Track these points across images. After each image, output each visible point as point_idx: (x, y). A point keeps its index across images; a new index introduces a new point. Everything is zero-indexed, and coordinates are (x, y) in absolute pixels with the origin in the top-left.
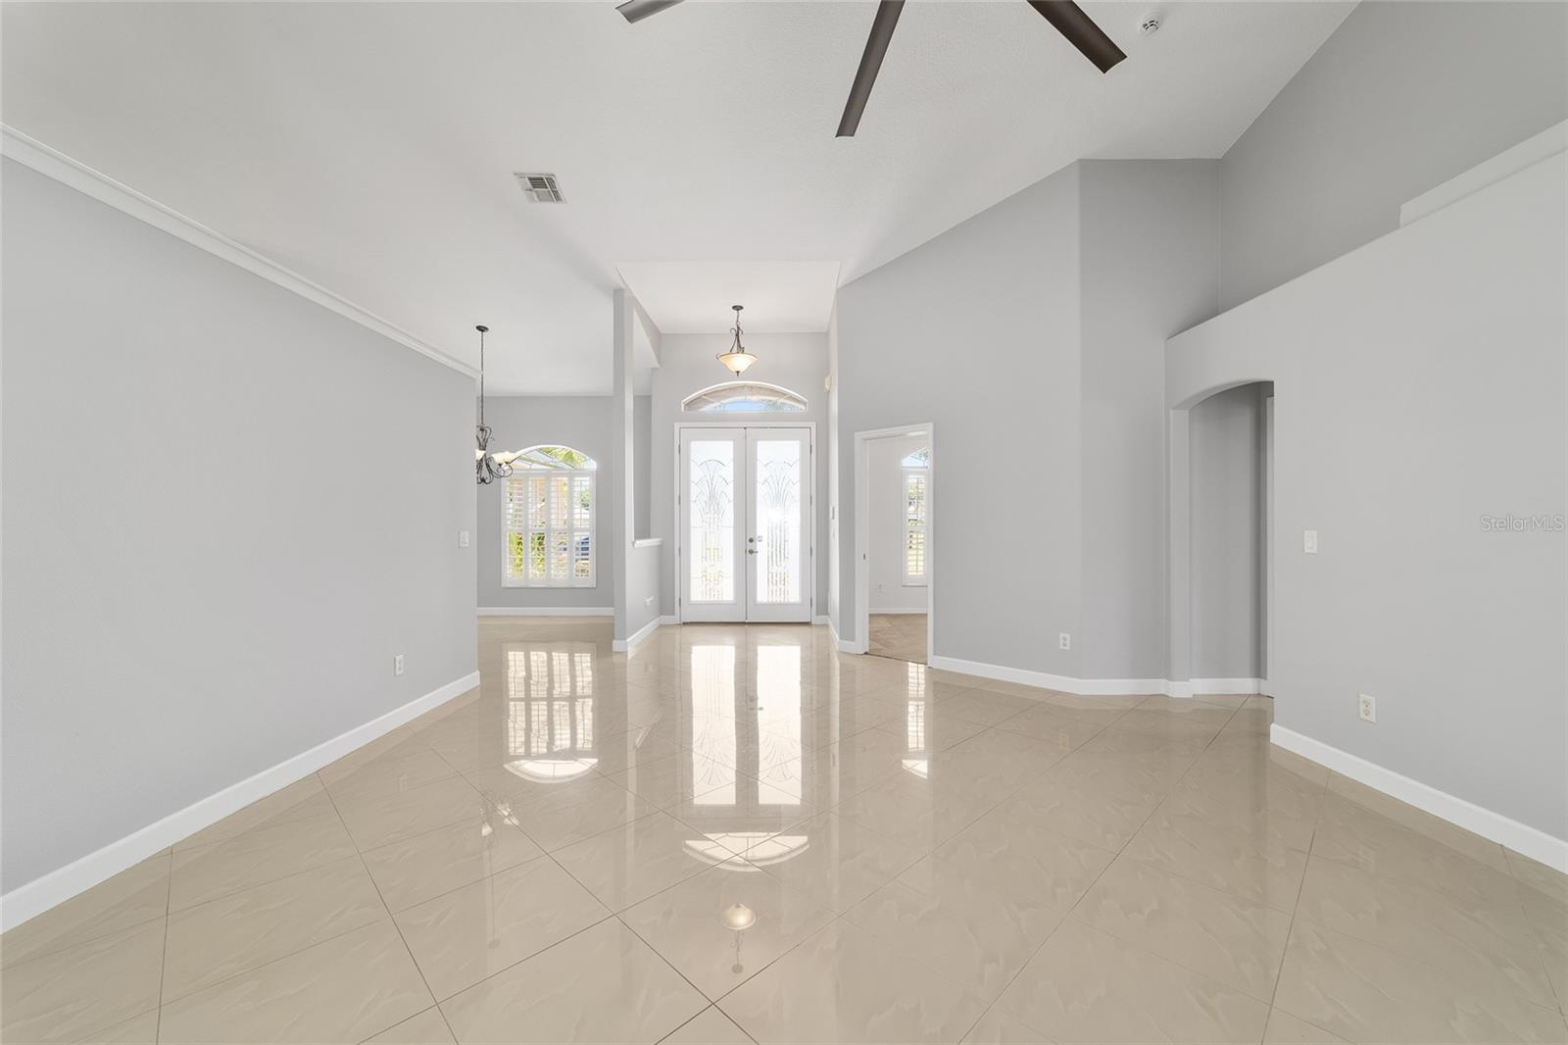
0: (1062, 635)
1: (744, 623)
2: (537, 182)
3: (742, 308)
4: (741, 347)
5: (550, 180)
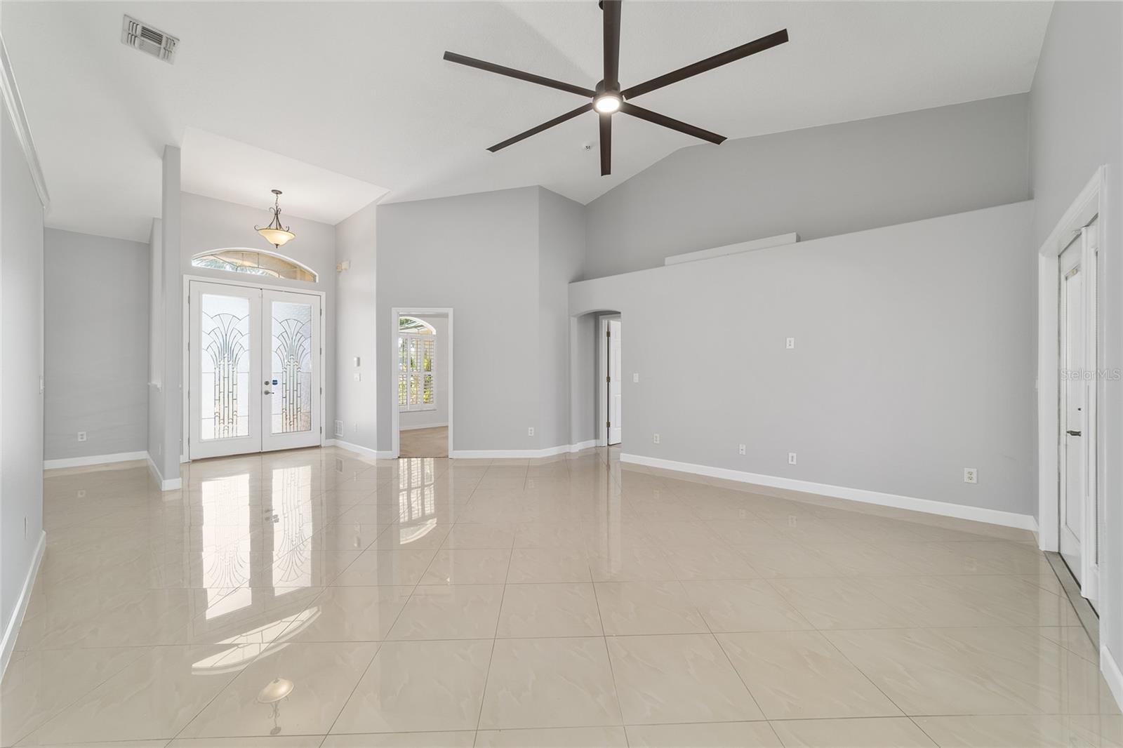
0: (530, 429)
1: (260, 453)
3: (281, 193)
4: (280, 225)
5: (172, 41)
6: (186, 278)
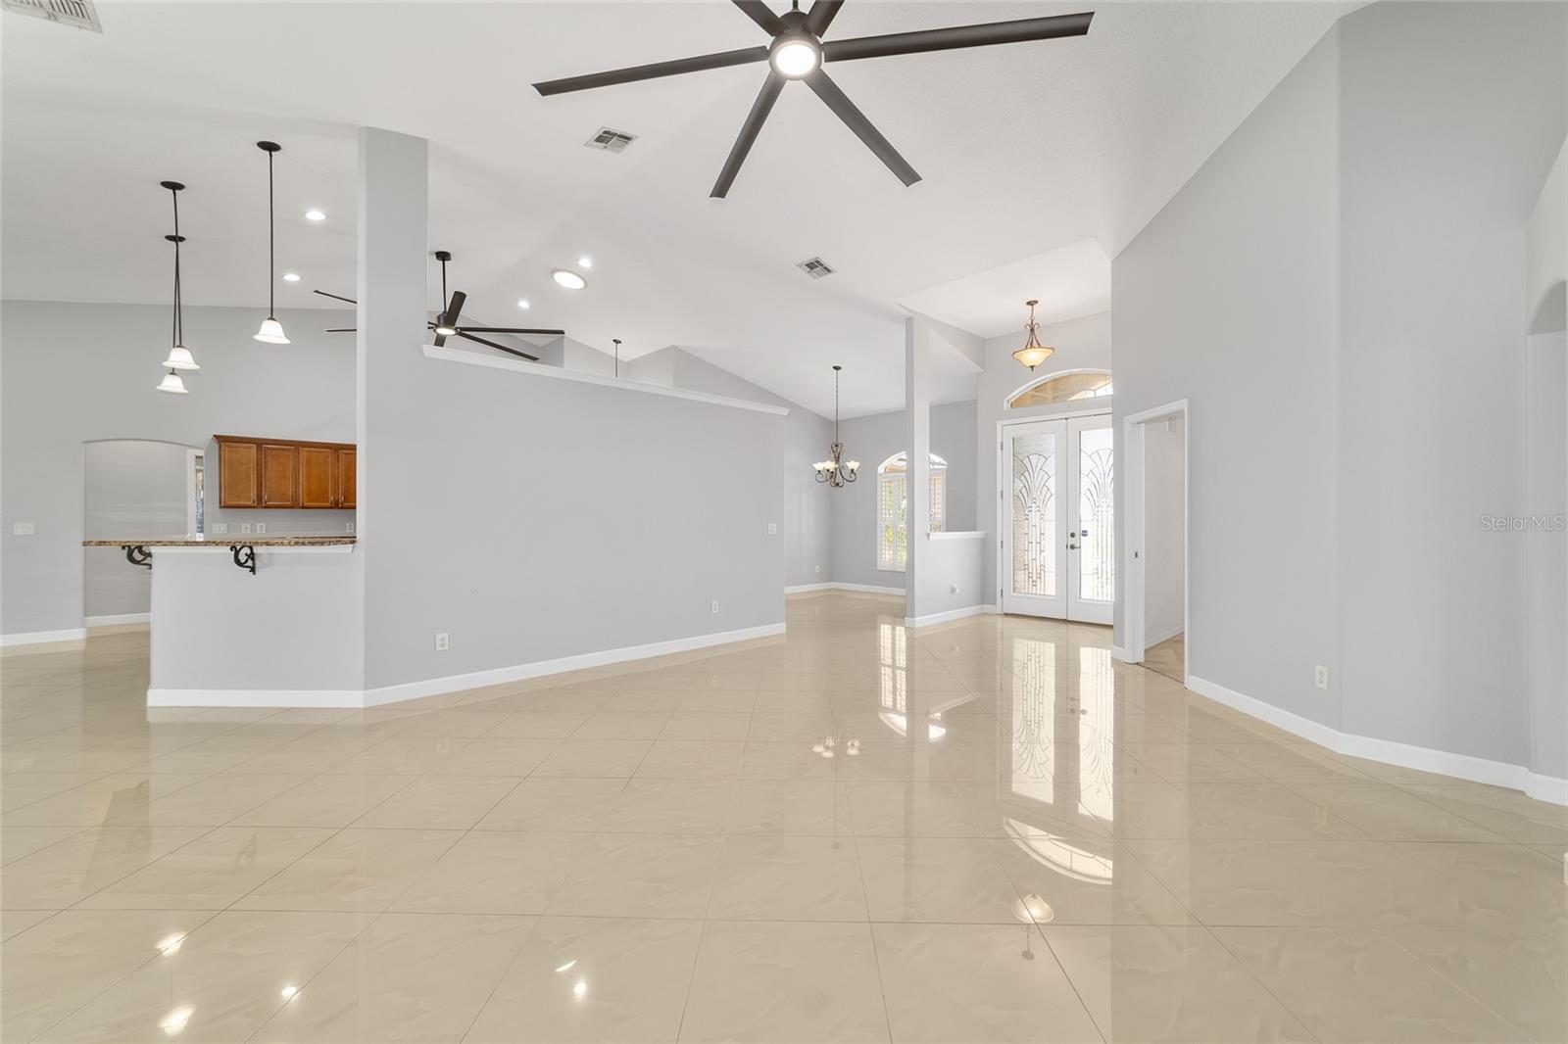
0: (1318, 669)
1: (1065, 621)
2: (811, 266)
3: (1036, 302)
6: (999, 425)
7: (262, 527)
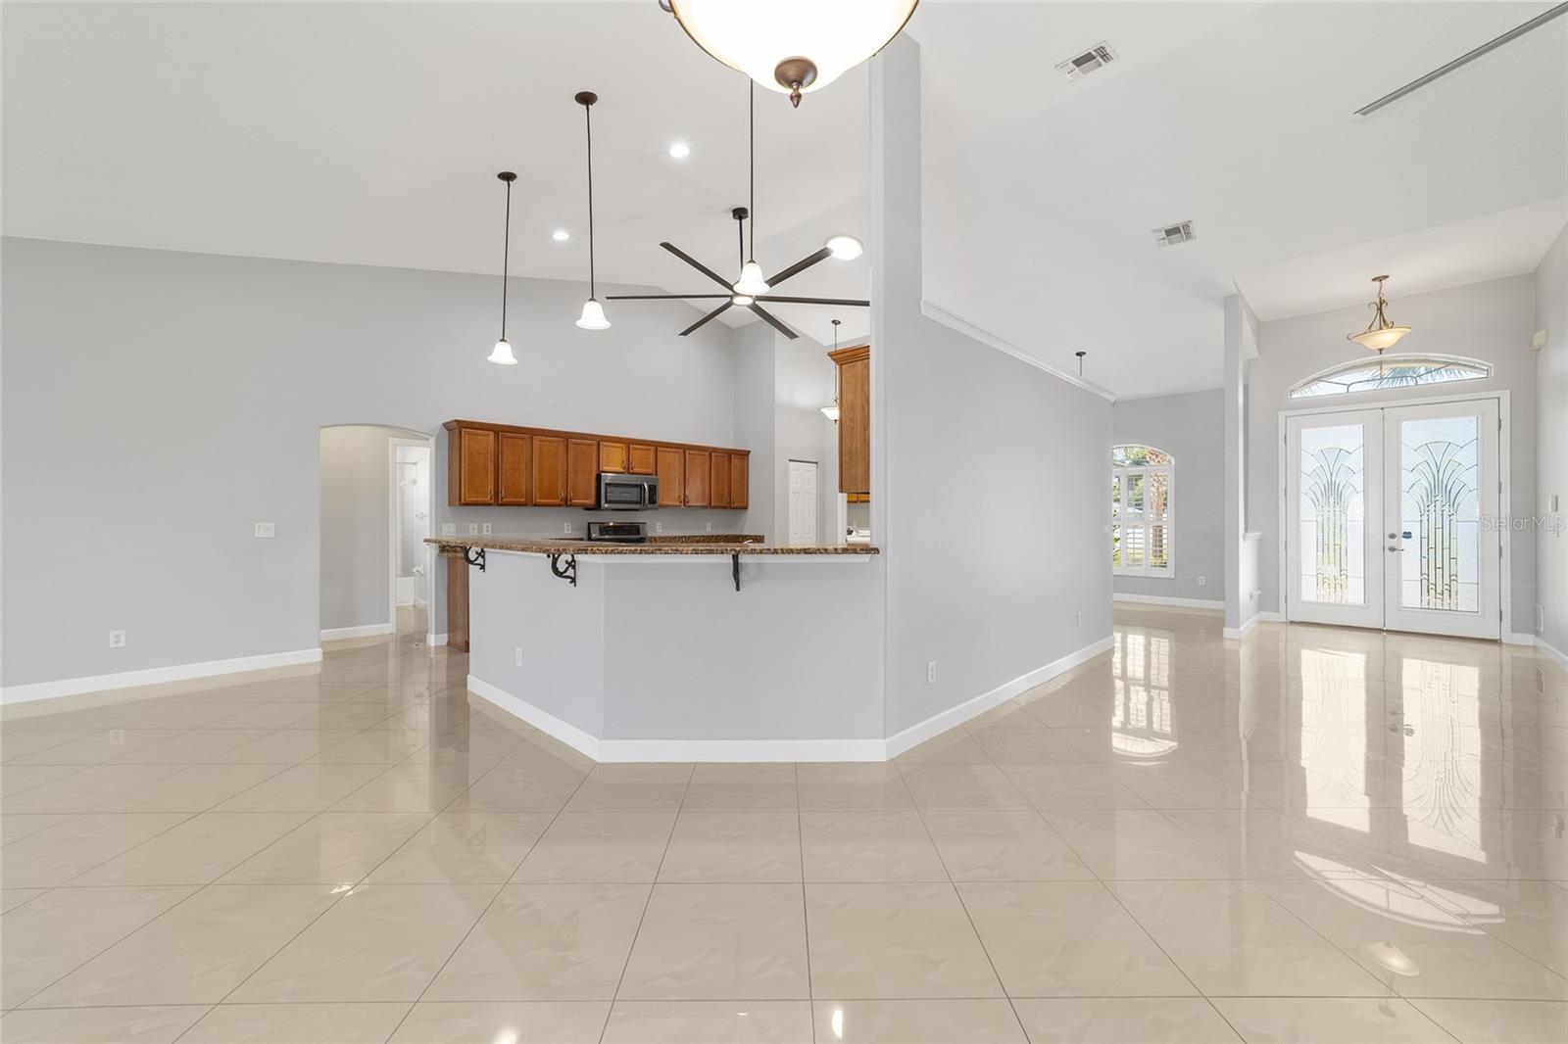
1: (1382, 630)
2: (1170, 232)
3: (1386, 277)
4: (1384, 321)
5: (1186, 226)
6: (1282, 415)
7: (487, 527)
